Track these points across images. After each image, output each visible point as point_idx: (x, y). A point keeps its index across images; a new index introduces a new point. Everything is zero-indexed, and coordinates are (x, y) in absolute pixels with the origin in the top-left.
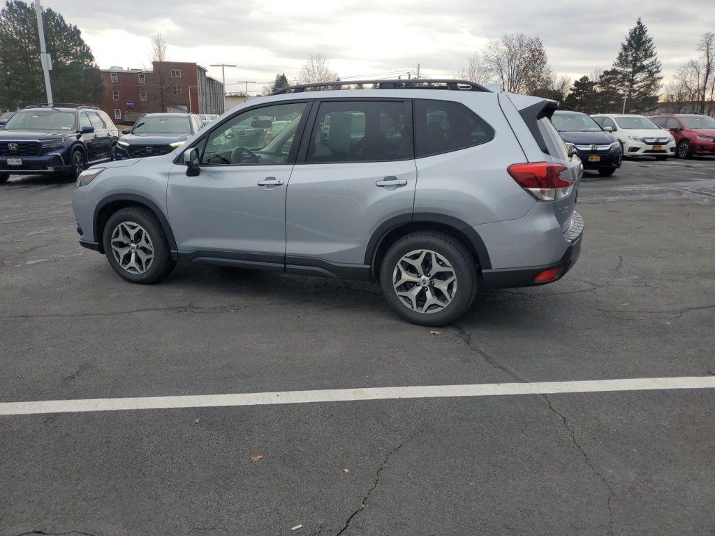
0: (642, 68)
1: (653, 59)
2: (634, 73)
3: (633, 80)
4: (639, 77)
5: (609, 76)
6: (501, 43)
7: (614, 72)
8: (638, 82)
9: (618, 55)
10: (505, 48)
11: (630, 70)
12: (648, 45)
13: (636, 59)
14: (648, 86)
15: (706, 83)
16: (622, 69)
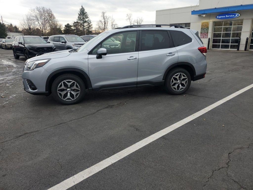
0: (86, 22)
1: (88, 19)
2: (84, 23)
3: (84, 25)
4: (86, 24)
5: (76, 24)
6: (36, 10)
7: (77, 22)
8: (85, 26)
9: (78, 17)
10: (37, 12)
11: (82, 22)
12: (86, 14)
13: (83, 18)
14: (88, 27)
15: (105, 27)
16: (80, 22)
